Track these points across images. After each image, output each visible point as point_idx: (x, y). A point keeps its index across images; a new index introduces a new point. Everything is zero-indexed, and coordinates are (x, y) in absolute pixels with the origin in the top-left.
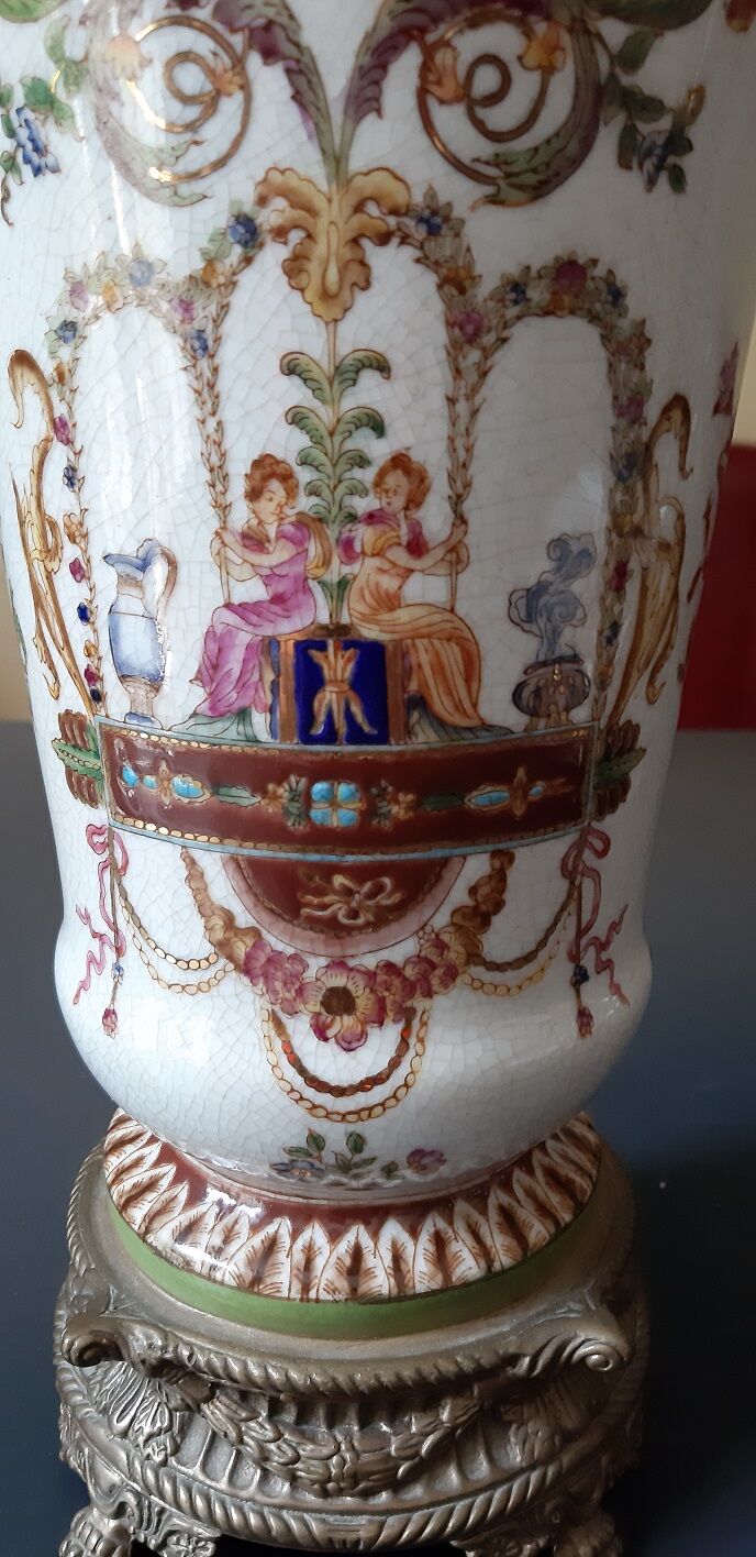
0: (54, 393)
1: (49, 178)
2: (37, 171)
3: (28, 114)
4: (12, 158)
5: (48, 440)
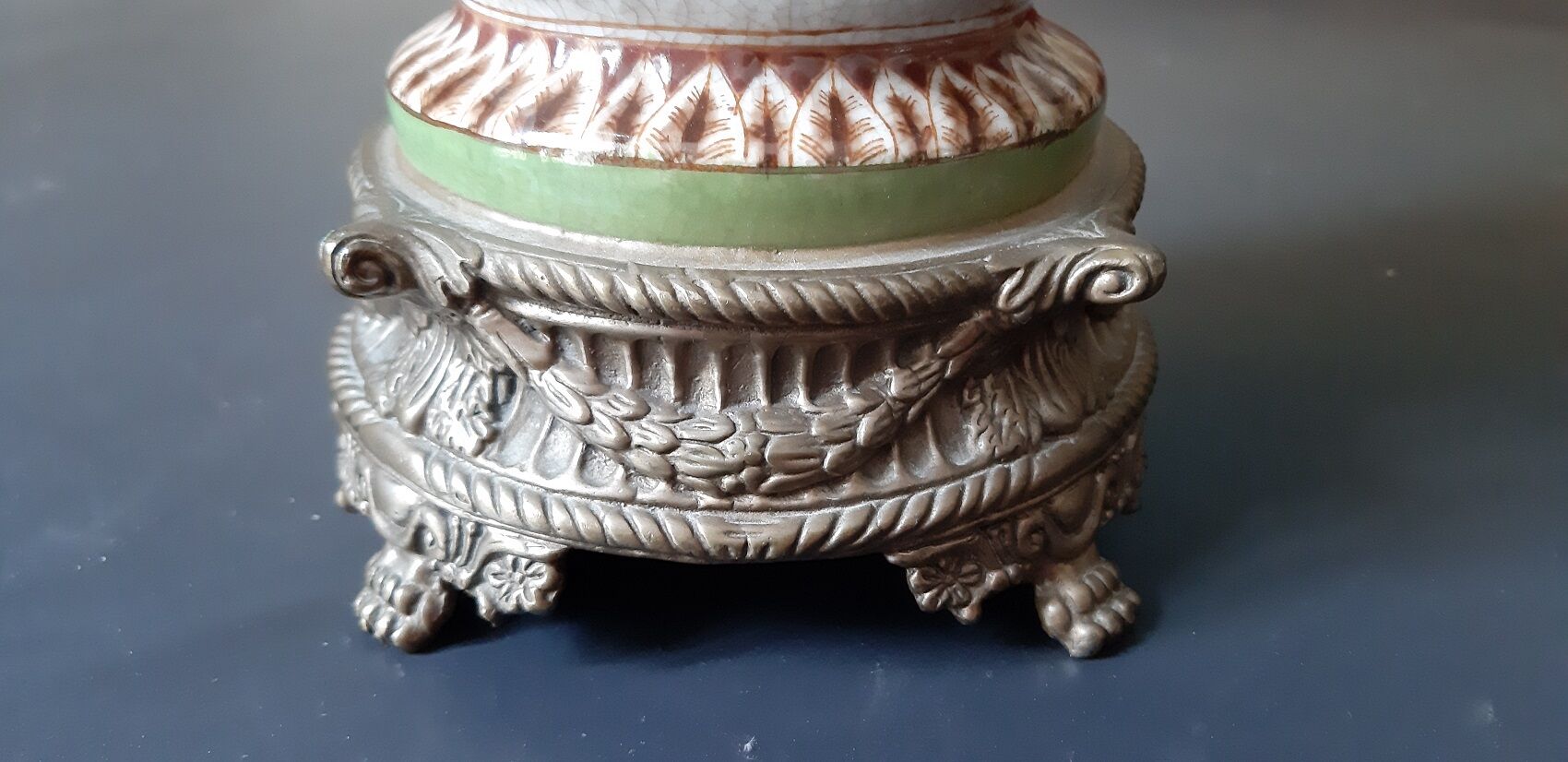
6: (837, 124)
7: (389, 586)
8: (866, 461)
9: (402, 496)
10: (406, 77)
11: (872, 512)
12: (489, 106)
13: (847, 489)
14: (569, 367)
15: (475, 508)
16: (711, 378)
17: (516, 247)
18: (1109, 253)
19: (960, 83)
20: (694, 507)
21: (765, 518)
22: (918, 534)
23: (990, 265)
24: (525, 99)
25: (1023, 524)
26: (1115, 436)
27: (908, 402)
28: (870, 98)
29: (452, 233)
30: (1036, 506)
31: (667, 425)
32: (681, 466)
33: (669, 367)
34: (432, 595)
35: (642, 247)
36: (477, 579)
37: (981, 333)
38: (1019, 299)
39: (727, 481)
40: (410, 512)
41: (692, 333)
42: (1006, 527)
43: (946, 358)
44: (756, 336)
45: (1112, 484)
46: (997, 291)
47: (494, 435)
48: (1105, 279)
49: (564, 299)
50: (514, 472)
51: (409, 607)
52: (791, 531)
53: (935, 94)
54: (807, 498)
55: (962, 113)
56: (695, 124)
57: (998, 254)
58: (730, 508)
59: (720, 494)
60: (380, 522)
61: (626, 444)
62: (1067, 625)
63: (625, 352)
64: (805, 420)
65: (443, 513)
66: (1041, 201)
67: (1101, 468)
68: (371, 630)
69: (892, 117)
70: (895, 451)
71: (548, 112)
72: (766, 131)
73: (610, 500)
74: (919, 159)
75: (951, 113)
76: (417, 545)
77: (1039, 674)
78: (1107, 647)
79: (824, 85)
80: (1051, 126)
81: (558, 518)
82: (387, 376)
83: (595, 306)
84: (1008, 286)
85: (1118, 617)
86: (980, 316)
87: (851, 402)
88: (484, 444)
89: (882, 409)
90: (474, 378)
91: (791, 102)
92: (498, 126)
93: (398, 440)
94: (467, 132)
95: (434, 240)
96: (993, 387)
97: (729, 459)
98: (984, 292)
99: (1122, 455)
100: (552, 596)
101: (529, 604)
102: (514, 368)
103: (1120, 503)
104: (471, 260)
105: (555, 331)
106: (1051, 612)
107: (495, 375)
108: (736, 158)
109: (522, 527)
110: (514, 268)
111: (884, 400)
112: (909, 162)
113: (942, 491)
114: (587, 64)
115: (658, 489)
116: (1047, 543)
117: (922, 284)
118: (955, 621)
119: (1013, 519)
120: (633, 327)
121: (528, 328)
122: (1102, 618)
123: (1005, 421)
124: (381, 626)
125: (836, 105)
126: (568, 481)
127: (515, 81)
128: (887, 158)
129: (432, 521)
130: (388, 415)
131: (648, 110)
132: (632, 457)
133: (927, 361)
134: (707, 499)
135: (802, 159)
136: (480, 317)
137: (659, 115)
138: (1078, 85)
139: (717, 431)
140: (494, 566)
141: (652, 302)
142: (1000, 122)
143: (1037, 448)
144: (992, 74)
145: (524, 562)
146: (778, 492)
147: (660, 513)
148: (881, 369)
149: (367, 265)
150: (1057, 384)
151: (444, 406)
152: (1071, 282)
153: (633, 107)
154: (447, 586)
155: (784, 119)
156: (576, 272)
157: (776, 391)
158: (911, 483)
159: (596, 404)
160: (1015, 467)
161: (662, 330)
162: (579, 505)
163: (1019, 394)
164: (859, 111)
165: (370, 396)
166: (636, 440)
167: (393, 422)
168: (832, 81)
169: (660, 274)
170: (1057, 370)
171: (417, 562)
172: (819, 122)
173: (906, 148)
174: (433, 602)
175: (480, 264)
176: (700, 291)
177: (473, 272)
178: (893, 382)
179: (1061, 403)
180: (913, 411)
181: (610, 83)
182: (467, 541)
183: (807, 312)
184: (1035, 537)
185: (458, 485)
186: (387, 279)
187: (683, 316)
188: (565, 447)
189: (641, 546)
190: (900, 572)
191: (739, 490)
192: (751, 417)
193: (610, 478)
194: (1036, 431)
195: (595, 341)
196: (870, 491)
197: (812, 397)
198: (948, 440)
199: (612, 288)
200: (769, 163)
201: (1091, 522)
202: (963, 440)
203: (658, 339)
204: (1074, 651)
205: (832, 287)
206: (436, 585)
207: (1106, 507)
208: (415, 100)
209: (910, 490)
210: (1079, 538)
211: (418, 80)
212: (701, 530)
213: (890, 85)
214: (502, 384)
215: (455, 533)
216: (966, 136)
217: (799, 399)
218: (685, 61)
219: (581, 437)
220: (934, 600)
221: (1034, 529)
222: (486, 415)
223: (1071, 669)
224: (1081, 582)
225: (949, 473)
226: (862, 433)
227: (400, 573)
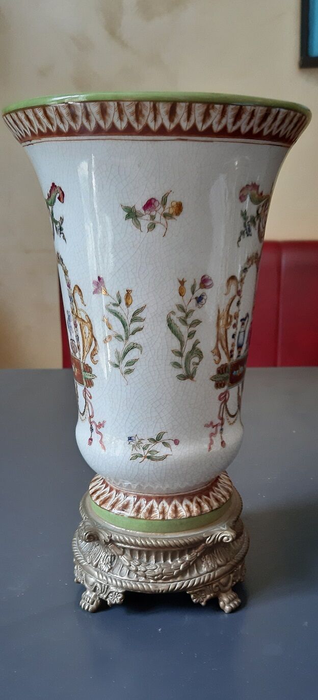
0: (239, 285)
1: (249, 237)
2: (248, 235)
3: (250, 223)
4: (244, 232)
5: (235, 296)
6: (176, 511)
7: (88, 599)
8: (182, 573)
9: (92, 580)
10: (95, 496)
11: (183, 584)
12: (113, 506)
13: (179, 579)
14: (127, 555)
15: (108, 583)
16: (153, 557)
17: (119, 533)
18: (226, 533)
19: (199, 500)
20: (149, 583)
21: (163, 585)
22: (192, 587)
23: (204, 535)
24: (120, 505)
25: (214, 585)
26: (235, 566)
27: (190, 561)
28: (182, 505)
29: (106, 530)
30: (216, 582)
31: (145, 567)
32: (147, 574)
33: (145, 555)
34: (97, 601)
35: (141, 533)
36: (107, 597)
37: (204, 547)
38: (210, 542)
39: (156, 577)
40: (94, 583)
41: (150, 549)
42: (211, 586)
43: (197, 553)
44: (161, 550)
45: (234, 576)
46: (206, 540)
47: (111, 568)
48: (225, 538)
49: (126, 543)
50: (115, 575)
51: (92, 604)
52: (168, 587)
53: (194, 503)
54: (171, 581)
55: (199, 507)
56: (151, 511)
57: (206, 533)
58: (156, 583)
59: (154, 580)
60: (86, 585)
61: (137, 570)
62: (224, 606)
63: (137, 553)
64: (171, 565)
65: (101, 584)
66: (212, 522)
67: (232, 573)
68: (84, 608)
69: (186, 509)
70: (188, 571)
71: (125, 507)
72: (163, 512)
73: (134, 581)
74: (190, 517)
75: (197, 507)
76: (95, 590)
77: (221, 617)
78: (233, 611)
79: (174, 503)
80: (217, 507)
81: (124, 584)
82: (89, 555)
83: (132, 544)
84: (208, 539)
85: (235, 604)
86: (203, 545)
87: (179, 562)
88: (109, 571)
89: (185, 563)
90: (107, 556)
91: (168, 506)
92: (115, 511)
93: (92, 569)
94: (109, 511)
95: (103, 532)
96: (208, 557)
97: (156, 573)
98: (204, 540)
99: (238, 570)
100: (122, 600)
101: (118, 602)
102: (116, 554)
103: (237, 580)
104: (110, 536)
105: (124, 548)
106: (221, 603)
107: (111, 556)
108: (158, 518)
109: (117, 586)
110: (117, 537)
111: (185, 561)
112: (189, 517)
113: (197, 579)
114: (131, 499)
115: (143, 579)
116: (220, 590)
117: (191, 540)
118: (201, 605)
119: (212, 584)
120: (139, 548)
121: (119, 548)
122: (232, 605)
123: (210, 564)
124: (86, 607)
125: (176, 507)
126: (126, 577)
127: (118, 501)
128: (185, 517)
129: (98, 585)
130: (89, 563)
131: (142, 508)
132: (138, 573)
133: (194, 553)
134: (152, 581)
135: (169, 518)
136: (110, 546)
137: (144, 510)
138: (224, 496)
139: (154, 568)
140: (111, 594)
141: (142, 544)
142: (206, 508)
143: (217, 569)
144: (206, 497)
145: (117, 593)
146: (165, 579)
147: (143, 584)
148: (185, 555)
149: (91, 537)
150: (221, 555)
151: (102, 562)
152: (219, 538)
153: (139, 508)
154: (101, 600)
155: (166, 510)
156: (129, 538)
157: (165, 560)
158: (191, 577)
159: (132, 563)
160: (212, 574)
161: (144, 549)
162: (128, 582)
163: (213, 559)
164: (180, 508)
165: (85, 559)
166: (139, 570)
167: (91, 565)
168: (175, 502)
169: (144, 539)
170: (221, 553)
171: (94, 594)
172: (172, 510)
173: (188, 515)
174: (97, 602)
175: (111, 536)
176: (151, 542)
177: (110, 538)
178: (187, 558)
179: (222, 560)
180: (191, 563)
181: (135, 504)
182: (106, 589)
183: (170, 546)
184: (217, 588)
185: (104, 578)
186: (94, 540)
187: (148, 546)
188: (125, 570)
189: (140, 590)
190: (189, 595)
191: (158, 579)
192: (160, 565)
193: (134, 577)
194: (216, 566)
195: (132, 551)
196: (183, 579)
197: (172, 561)
198: (198, 569)
199: (135, 542)
200: (163, 519)
201: (230, 584)
202: (202, 568)
203: (143, 550)
204: (226, 612)
205: (175, 541)
206: (98, 599)
207: (233, 581)
208: (98, 502)
209: (191, 579)
210: (227, 588)
211: (98, 497)
212: (151, 587)
213: (186, 502)
214: (113, 558)
215: (103, 588)
216: (199, 512)
217: (170, 561)
218: (148, 499)
219: (128, 568)
220: (196, 601)
221: (217, 586)
222: (110, 564)
223: (226, 615)
224: (227, 597)
225: (198, 575)
226: (181, 568)
227: (90, 596)
